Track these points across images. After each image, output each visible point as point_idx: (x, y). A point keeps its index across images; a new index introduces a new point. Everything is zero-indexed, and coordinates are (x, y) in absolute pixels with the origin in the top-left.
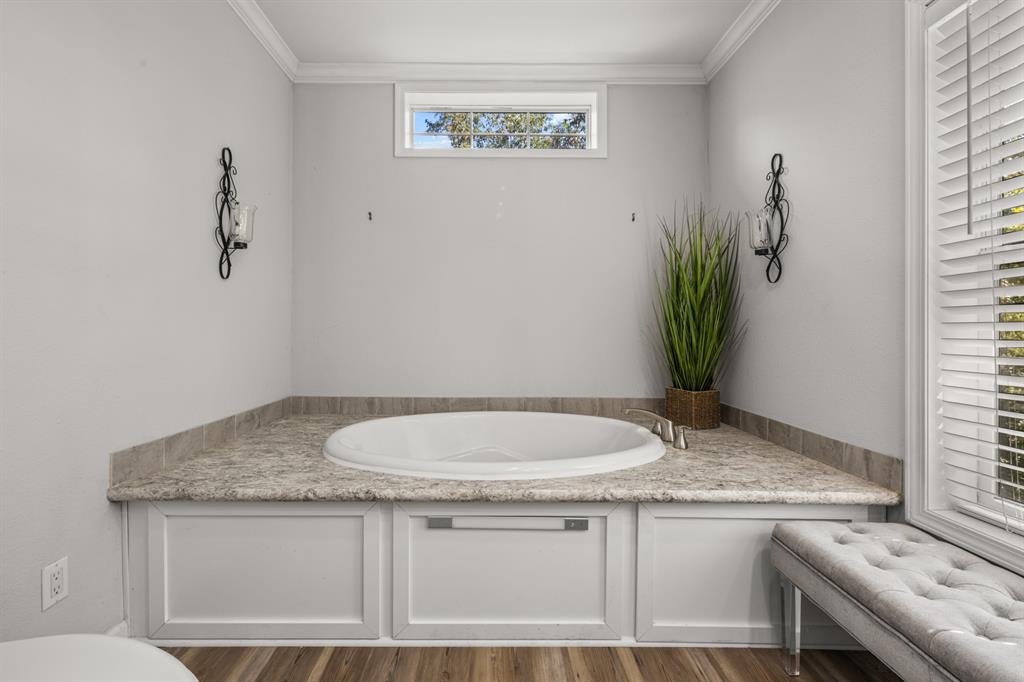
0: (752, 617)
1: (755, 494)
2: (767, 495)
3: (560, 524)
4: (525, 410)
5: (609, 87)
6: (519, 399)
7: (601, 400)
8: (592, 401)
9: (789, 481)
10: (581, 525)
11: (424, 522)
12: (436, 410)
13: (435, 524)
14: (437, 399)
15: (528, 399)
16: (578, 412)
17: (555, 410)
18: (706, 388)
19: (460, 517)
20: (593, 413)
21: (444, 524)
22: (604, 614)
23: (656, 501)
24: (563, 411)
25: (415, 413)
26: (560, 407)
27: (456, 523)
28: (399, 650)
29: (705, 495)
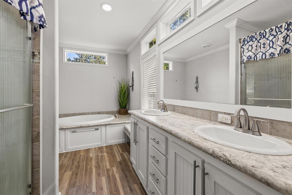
0: (123, 139)
1: (122, 122)
2: (123, 122)
3: (94, 129)
4: (93, 114)
5: (109, 53)
6: (92, 112)
7: (108, 111)
8: (106, 112)
9: (126, 120)
10: (98, 129)
11: (71, 132)
12: (73, 116)
13: (73, 132)
14: (73, 114)
15: (93, 112)
16: (104, 114)
17: (99, 114)
18: (125, 108)
19: (77, 130)
20: (107, 114)
21: (75, 132)
22: (101, 142)
23: (108, 124)
24: (101, 114)
25: (68, 116)
26: (100, 113)
27: (77, 131)
28: (67, 152)
29: (115, 123)
